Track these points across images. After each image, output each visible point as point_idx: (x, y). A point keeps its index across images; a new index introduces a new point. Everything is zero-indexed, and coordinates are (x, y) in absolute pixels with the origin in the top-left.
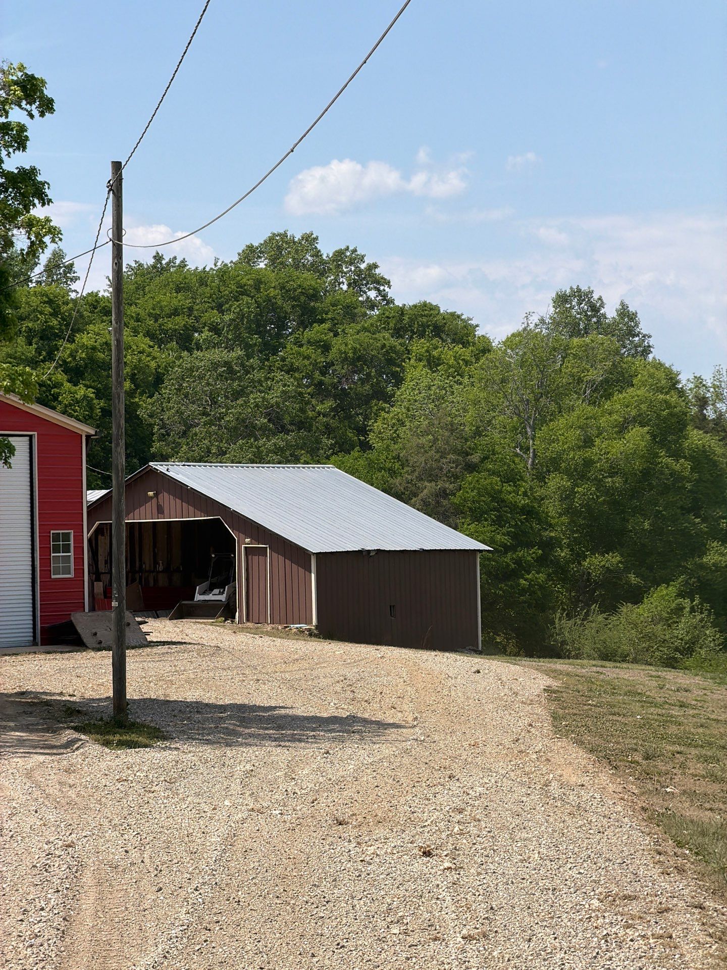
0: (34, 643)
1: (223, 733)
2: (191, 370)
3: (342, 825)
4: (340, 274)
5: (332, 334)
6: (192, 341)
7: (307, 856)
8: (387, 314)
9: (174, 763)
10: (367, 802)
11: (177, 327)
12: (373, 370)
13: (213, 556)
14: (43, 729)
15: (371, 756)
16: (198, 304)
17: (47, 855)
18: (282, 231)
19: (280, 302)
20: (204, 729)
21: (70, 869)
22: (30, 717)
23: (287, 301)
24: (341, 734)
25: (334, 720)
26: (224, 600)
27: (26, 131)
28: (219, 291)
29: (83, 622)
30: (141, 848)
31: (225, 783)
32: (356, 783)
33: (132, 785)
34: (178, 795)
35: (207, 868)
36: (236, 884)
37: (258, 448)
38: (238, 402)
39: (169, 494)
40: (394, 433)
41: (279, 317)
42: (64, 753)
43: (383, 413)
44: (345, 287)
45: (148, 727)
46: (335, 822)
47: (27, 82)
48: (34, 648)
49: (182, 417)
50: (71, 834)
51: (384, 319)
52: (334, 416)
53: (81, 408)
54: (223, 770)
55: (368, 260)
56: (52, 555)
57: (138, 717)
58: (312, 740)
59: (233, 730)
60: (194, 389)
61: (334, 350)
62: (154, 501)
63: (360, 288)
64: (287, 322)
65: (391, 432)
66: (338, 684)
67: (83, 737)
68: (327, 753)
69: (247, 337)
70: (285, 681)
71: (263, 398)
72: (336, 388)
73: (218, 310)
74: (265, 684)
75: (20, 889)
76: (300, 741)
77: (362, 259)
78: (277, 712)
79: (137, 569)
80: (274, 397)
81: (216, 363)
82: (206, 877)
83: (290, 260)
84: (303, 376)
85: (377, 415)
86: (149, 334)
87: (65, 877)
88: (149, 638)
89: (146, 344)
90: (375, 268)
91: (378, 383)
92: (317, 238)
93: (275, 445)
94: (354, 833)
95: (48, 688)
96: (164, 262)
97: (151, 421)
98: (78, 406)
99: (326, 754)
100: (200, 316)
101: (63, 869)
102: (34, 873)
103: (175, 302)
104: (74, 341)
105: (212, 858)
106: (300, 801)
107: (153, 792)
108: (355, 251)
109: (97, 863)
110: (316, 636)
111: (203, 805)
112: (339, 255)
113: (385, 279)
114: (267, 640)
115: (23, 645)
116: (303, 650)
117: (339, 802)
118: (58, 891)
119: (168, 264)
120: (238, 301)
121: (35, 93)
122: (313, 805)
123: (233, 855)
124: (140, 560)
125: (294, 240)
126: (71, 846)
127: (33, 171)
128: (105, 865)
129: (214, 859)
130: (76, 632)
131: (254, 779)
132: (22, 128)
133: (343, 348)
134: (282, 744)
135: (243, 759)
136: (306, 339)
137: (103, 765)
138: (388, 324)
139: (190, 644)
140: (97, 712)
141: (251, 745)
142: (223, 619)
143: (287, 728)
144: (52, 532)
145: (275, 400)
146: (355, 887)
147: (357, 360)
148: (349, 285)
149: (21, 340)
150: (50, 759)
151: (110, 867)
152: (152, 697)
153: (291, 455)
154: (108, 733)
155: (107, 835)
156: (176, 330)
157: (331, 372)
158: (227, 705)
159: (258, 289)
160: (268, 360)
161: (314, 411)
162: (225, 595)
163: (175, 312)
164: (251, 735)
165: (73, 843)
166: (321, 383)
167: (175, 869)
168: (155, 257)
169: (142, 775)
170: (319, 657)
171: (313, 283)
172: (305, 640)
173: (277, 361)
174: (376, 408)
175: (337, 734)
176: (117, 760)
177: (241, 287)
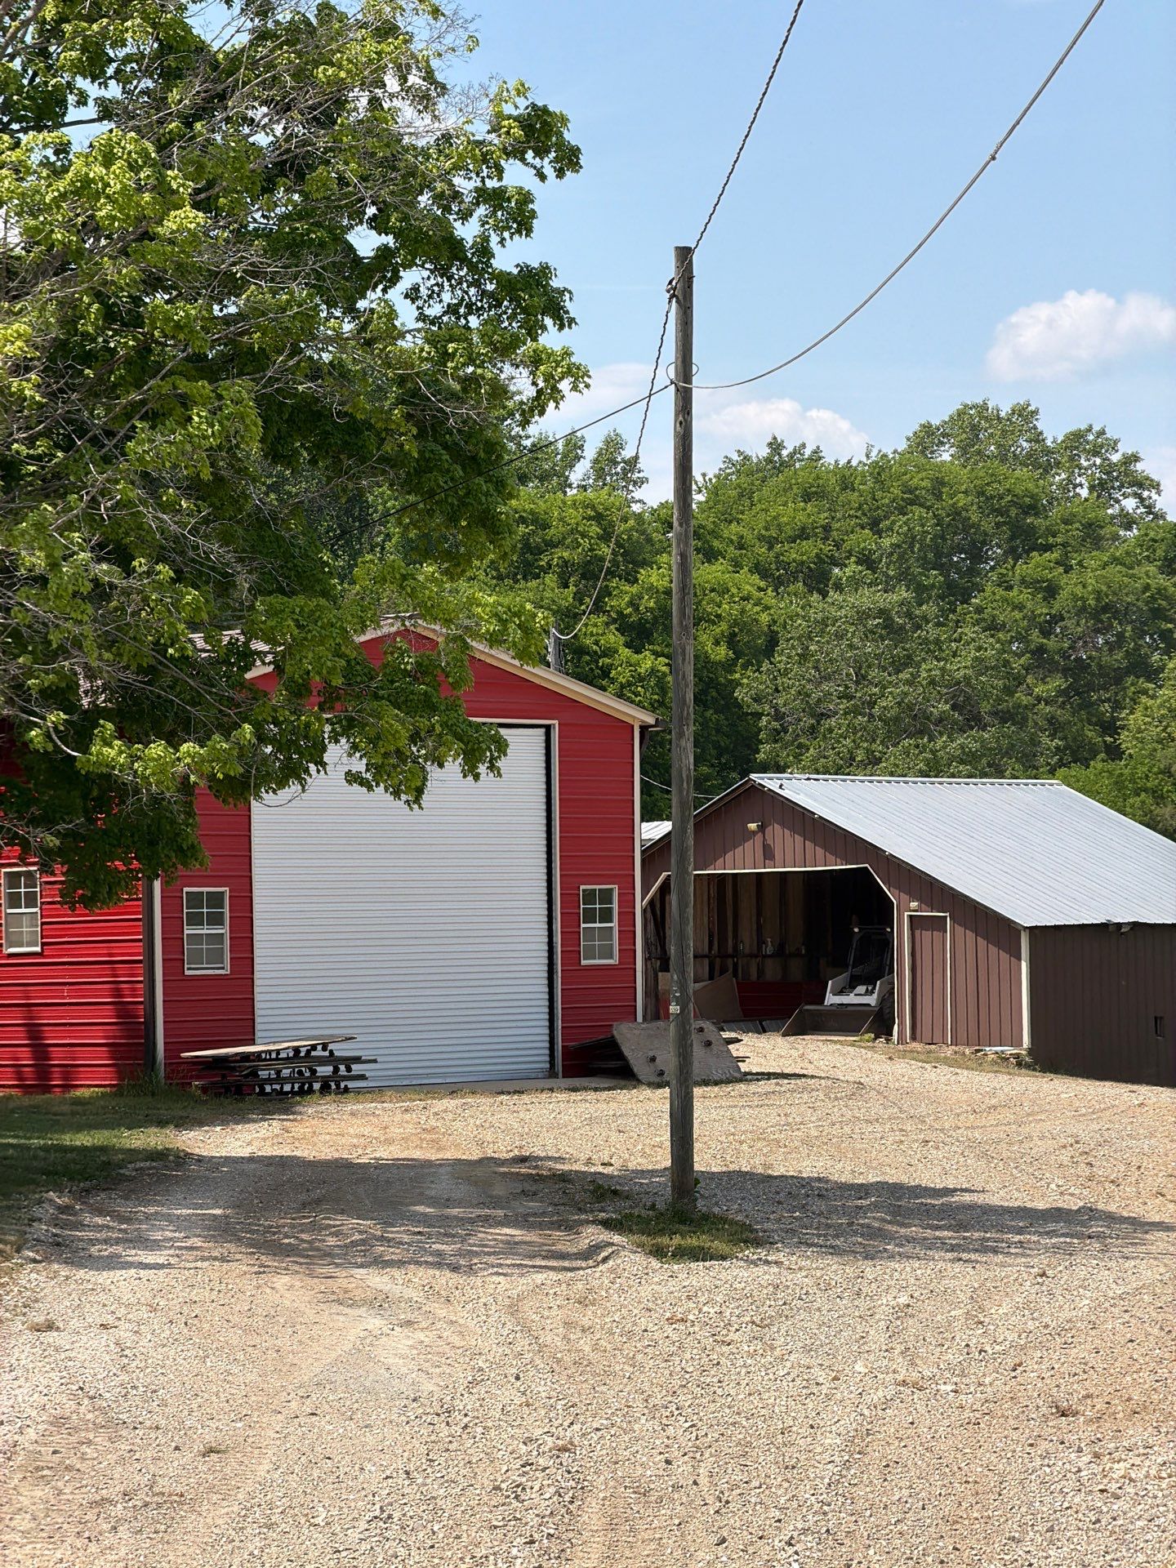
0: (552, 1073)
1: (862, 1235)
2: (824, 622)
3: (1067, 1416)
4: (1077, 471)
5: (1061, 570)
6: (829, 580)
7: (1000, 1479)
8: (1152, 534)
9: (771, 1288)
10: (1112, 1371)
11: (805, 558)
12: (1129, 628)
13: (856, 930)
14: (552, 1223)
15: (1119, 1282)
16: (839, 520)
17: (523, 1466)
18: (979, 401)
19: (974, 518)
20: (828, 1226)
21: (560, 1495)
22: (532, 1201)
23: (988, 516)
24: (1068, 1240)
25: (1056, 1214)
26: (873, 1004)
27: (532, 202)
28: (874, 499)
29: (632, 1038)
30: (696, 1454)
31: (859, 1329)
32: (1093, 1333)
33: (692, 1330)
34: (773, 1348)
35: (813, 1498)
36: (866, 1534)
37: (934, 752)
38: (901, 676)
39: (783, 825)
40: (1164, 730)
41: (973, 542)
42: (578, 1269)
43: (1144, 699)
44: (1084, 493)
45: (732, 1223)
46: (1054, 1410)
47: (534, 119)
48: (551, 1083)
49: (807, 702)
50: (572, 1423)
51: (1148, 543)
52: (1064, 703)
53: (646, 690)
54: (856, 1303)
55: (1125, 448)
56: (583, 925)
57: (717, 1204)
58: (1017, 1250)
59: (880, 1229)
60: (828, 655)
61: (1064, 594)
62: (759, 837)
63: (1110, 494)
64: (987, 550)
65: (1158, 730)
66: (1063, 1151)
67: (617, 1239)
68: (1043, 1275)
69: (920, 573)
70: (972, 1144)
71: (943, 669)
72: (1067, 658)
73: (871, 529)
74: (937, 1148)
75: (465, 1535)
76: (995, 1251)
77: (1114, 445)
78: (956, 1199)
79: (730, 950)
80: (960, 667)
81: (864, 611)
82: (810, 1517)
83: (992, 448)
84: (1012, 637)
85: (1134, 701)
86: (759, 569)
87: (548, 1513)
88: (744, 1067)
89: (753, 586)
90: (1136, 461)
91: (1138, 648)
92: (1036, 412)
93: (962, 748)
94: (1089, 1433)
95: (566, 1149)
96: (785, 453)
97: (756, 707)
98: (642, 687)
99: (1041, 1276)
100: (842, 540)
101: (547, 1496)
102: (493, 1503)
103: (801, 517)
104: (636, 580)
105: (822, 1478)
106: (991, 1367)
107: (729, 1344)
108: (1102, 433)
109: (612, 1483)
110: (1028, 1066)
111: (816, 1371)
112: (1076, 439)
113: (1152, 480)
114: (944, 1073)
115: (533, 1075)
116: (1006, 1090)
117: (1062, 1370)
118: (532, 1542)
119: (791, 456)
120: (904, 514)
121: (548, 138)
122: (1013, 1374)
123: (862, 1473)
124: (735, 936)
125: (998, 415)
126: (566, 1450)
127: (545, 271)
128: (626, 1487)
129: (827, 1481)
130: (621, 1056)
131: (911, 1321)
132: (526, 198)
133: (1079, 591)
134: (964, 1256)
135: (893, 1283)
136: (1017, 577)
137: (646, 1291)
138: (1154, 550)
139: (813, 1077)
140: (648, 1193)
141: (909, 1257)
142: (873, 1036)
143: (973, 1226)
144: (582, 887)
145: (962, 673)
146: (1089, 1544)
147: (1103, 612)
148: (1092, 488)
149: (550, 579)
150: (555, 1278)
151: (635, 1493)
152: (743, 1169)
153: (989, 765)
154: (662, 1232)
155: (636, 1427)
156: (803, 563)
157: (1058, 630)
158: (871, 1184)
159: (939, 497)
160: (954, 611)
161: (1031, 695)
162: (875, 996)
163: (803, 534)
164: (910, 1240)
165: (571, 1443)
166: (1041, 649)
167: (753, 1500)
168: (770, 444)
169: (712, 1311)
170: (1033, 1102)
171: (1030, 486)
172: (1009, 1074)
173: (970, 612)
174: (1132, 689)
175: (1062, 1240)
176: (672, 1282)
177: (911, 492)
